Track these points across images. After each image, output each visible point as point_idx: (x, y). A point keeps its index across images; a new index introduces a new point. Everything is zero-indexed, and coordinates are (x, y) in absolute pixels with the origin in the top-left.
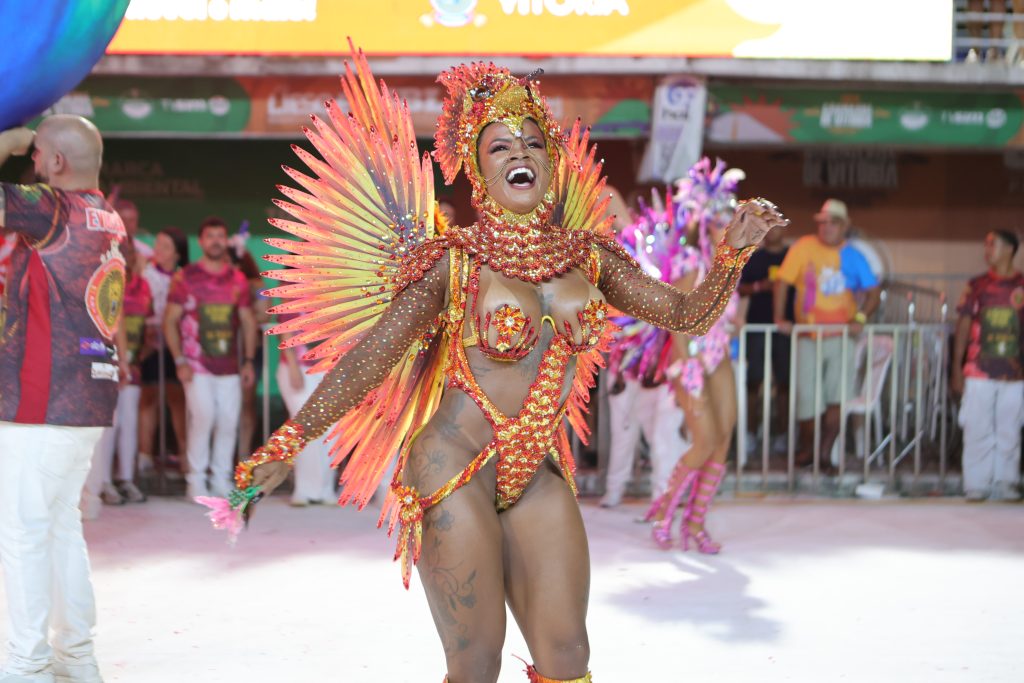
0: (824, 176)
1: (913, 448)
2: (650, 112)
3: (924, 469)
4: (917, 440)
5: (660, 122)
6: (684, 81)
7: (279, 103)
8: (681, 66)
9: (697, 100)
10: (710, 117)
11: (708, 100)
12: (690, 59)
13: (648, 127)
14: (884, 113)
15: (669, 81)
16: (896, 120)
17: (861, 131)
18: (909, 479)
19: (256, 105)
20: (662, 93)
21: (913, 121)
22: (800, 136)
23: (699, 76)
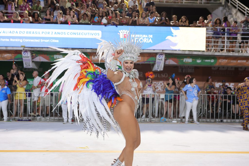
0: (182, 71)
1: (201, 115)
2: (156, 59)
3: (203, 118)
4: (202, 113)
5: (157, 61)
6: (161, 54)
7: (94, 57)
8: (161, 51)
9: (163, 57)
10: (165, 60)
11: (165, 57)
12: (163, 50)
13: (155, 62)
14: (194, 60)
15: (159, 54)
16: (196, 61)
17: (190, 63)
18: (200, 120)
19: (90, 57)
20: (158, 56)
21: (199, 61)
22: (180, 64)
23: (164, 53)
